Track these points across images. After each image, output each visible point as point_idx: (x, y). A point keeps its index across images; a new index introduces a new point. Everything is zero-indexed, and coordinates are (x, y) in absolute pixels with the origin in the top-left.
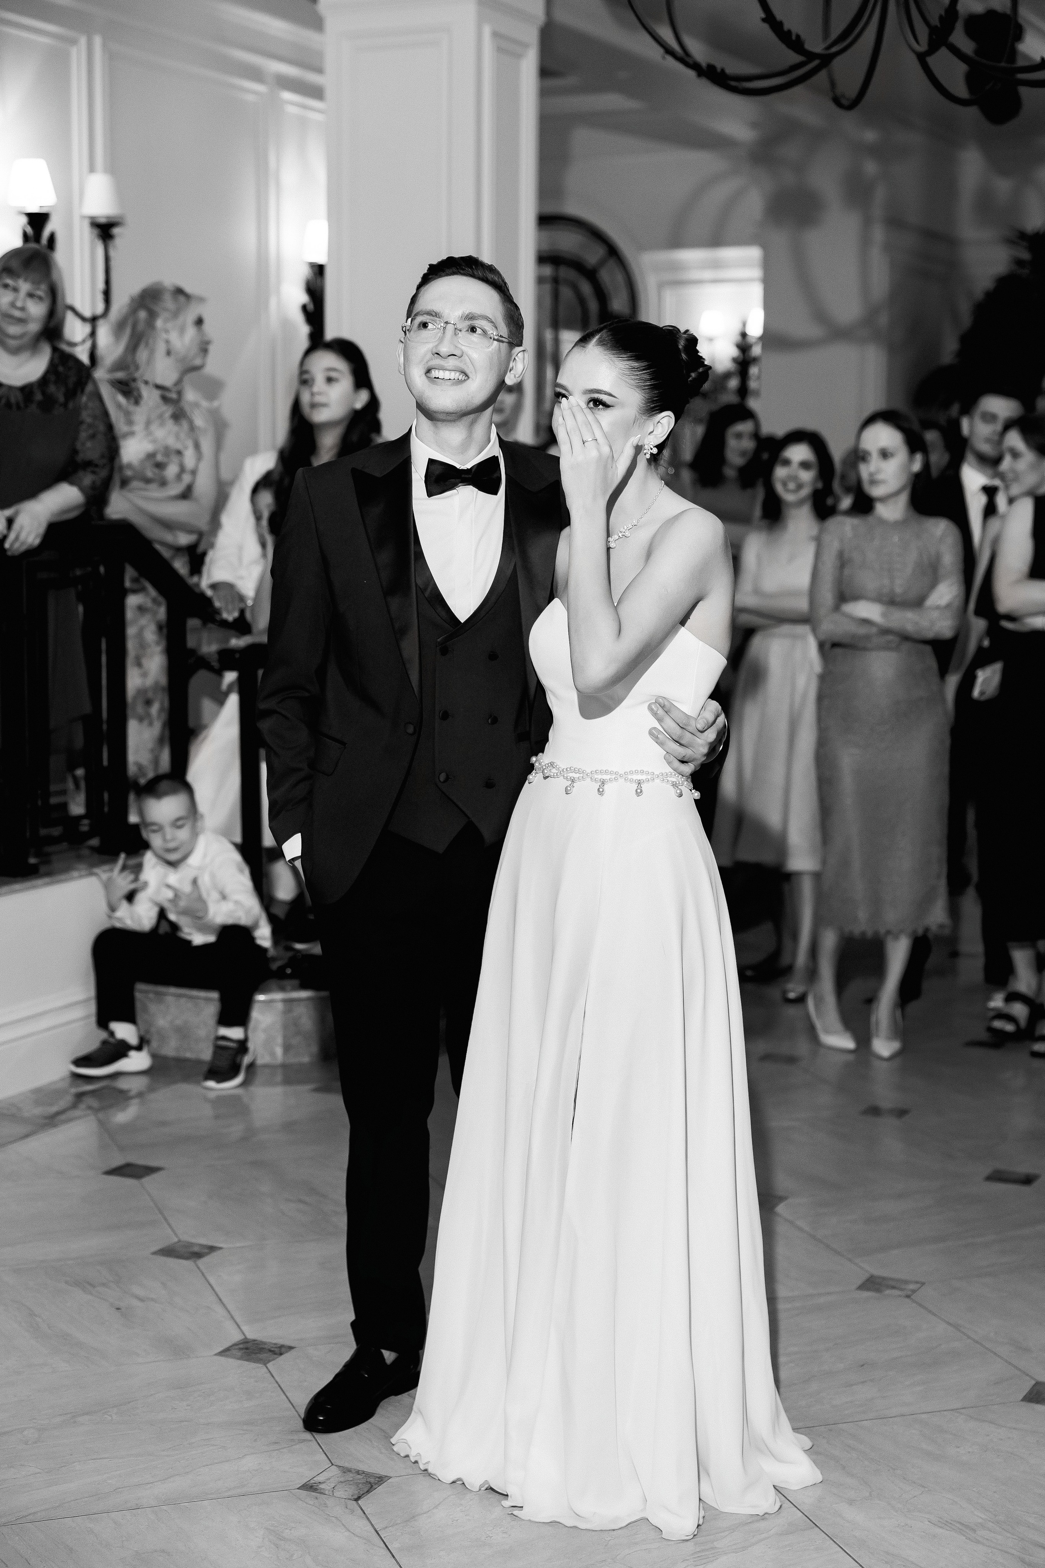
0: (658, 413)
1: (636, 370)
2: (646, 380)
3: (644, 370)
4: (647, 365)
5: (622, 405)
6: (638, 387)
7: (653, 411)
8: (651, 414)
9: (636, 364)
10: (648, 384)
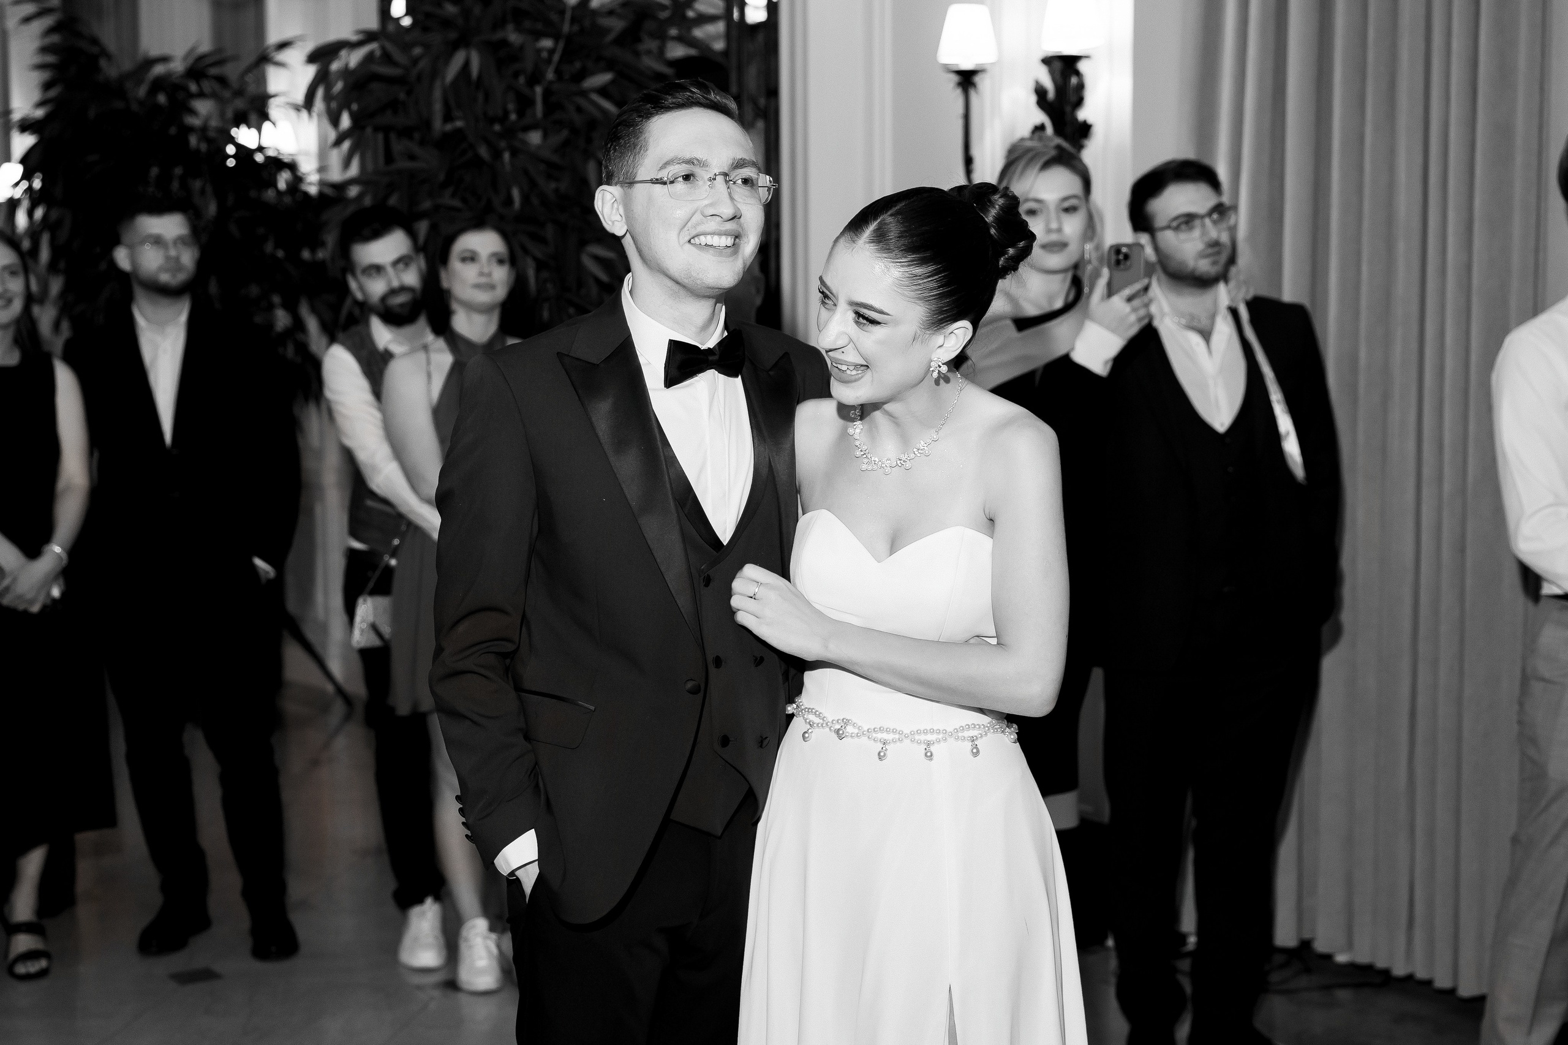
0: (949, 324)
1: (918, 277)
2: (932, 290)
3: (929, 277)
4: (935, 270)
5: (896, 323)
6: (919, 299)
7: (942, 323)
8: (938, 327)
9: (919, 271)
10: (935, 293)
